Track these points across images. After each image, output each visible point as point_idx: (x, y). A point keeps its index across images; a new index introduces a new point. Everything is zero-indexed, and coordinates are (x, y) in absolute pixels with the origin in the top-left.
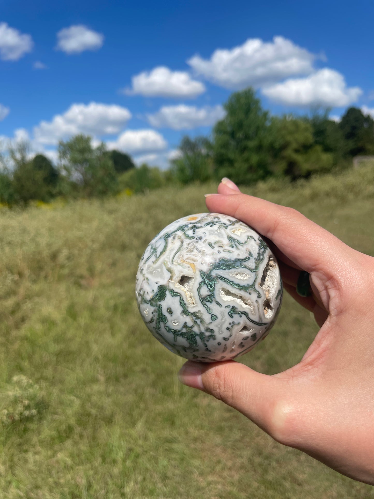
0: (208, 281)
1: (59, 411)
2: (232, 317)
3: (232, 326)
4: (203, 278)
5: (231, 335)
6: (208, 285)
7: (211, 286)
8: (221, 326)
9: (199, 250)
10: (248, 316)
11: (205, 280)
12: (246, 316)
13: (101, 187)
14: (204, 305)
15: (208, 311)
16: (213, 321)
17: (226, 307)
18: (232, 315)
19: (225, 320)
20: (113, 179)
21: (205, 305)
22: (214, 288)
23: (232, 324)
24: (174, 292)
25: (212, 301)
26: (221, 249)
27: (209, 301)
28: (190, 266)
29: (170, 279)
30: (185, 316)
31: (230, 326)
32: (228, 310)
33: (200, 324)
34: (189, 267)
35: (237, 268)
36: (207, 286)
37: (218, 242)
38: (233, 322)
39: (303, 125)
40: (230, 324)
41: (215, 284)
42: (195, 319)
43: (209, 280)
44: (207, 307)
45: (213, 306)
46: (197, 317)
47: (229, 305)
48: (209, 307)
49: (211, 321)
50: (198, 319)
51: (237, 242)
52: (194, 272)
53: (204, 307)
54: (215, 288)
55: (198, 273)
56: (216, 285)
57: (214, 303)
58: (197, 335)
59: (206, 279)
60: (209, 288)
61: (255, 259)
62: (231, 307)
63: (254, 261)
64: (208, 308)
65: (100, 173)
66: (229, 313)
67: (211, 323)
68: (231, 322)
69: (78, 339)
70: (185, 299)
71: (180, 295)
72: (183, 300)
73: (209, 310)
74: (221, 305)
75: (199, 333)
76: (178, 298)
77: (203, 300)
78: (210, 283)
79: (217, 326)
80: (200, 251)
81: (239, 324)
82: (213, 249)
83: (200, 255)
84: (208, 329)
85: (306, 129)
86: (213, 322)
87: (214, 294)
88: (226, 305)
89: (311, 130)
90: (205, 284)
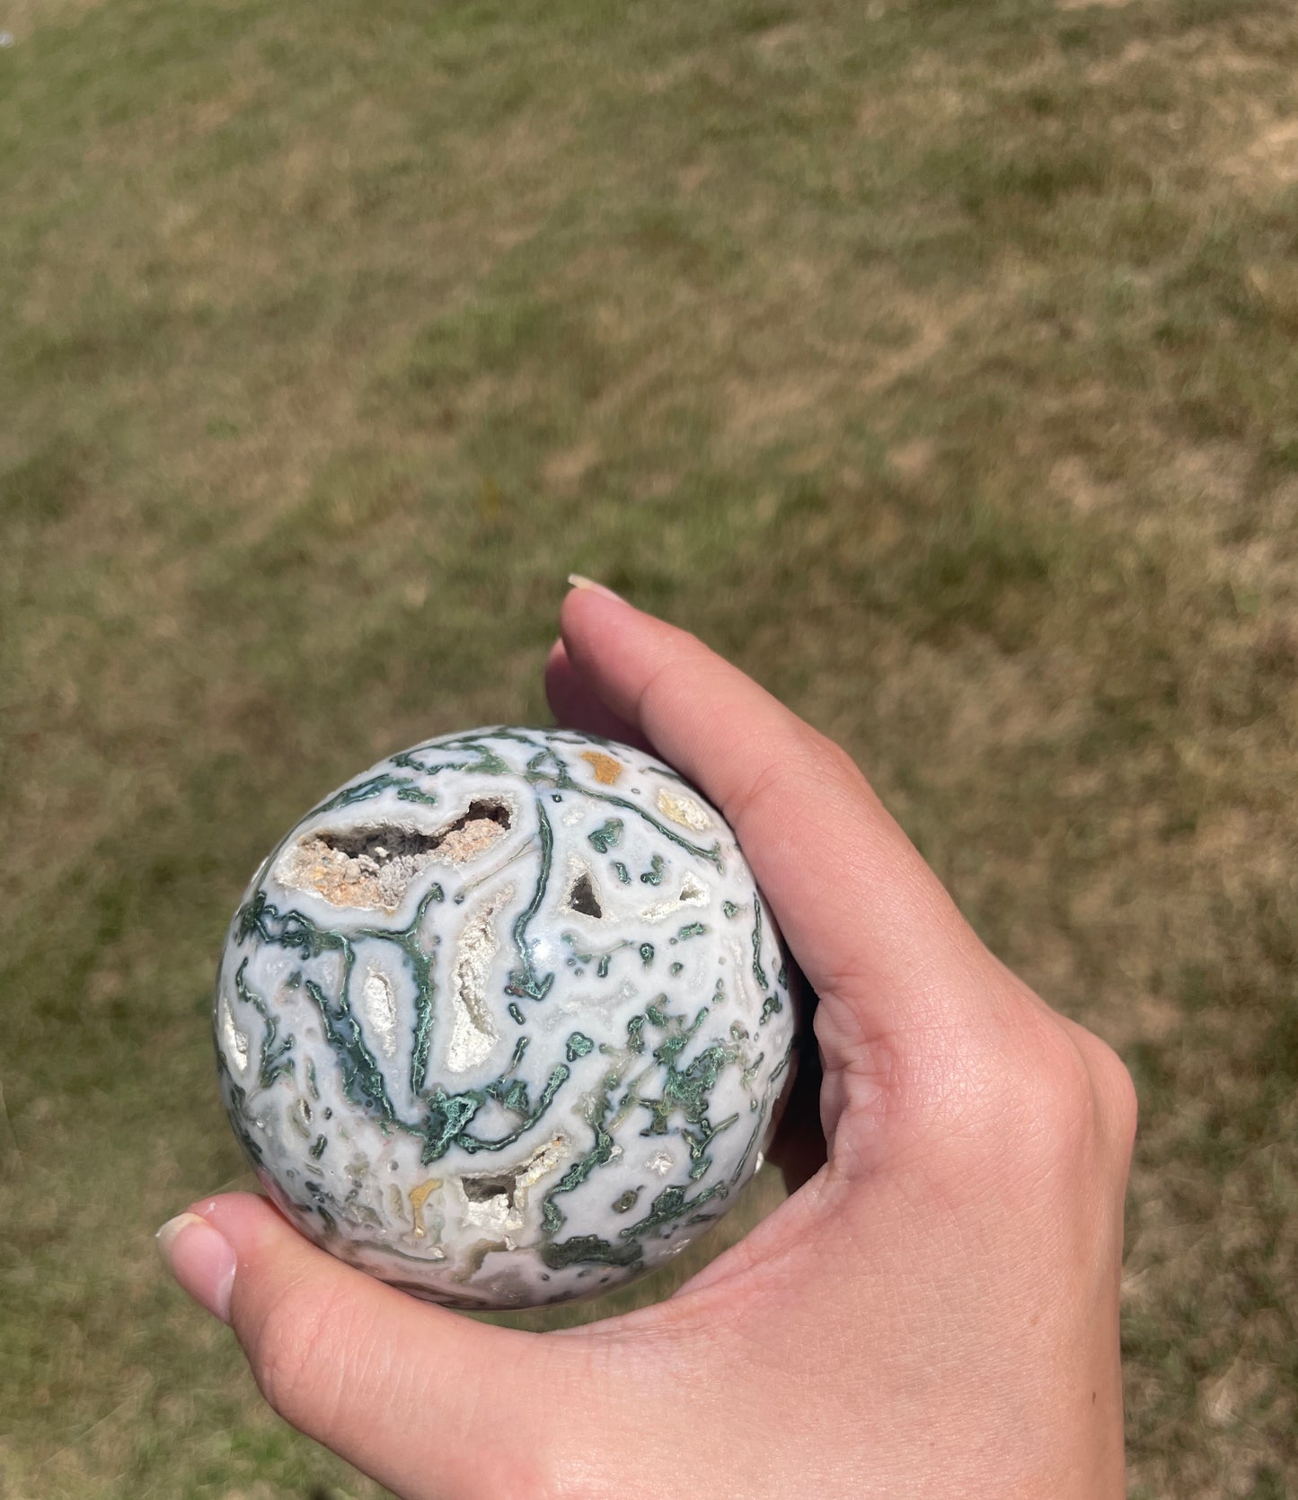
0: (448, 1127)
2: (549, 978)
3: (586, 960)
4: (446, 1148)
5: (626, 944)
6: (463, 1122)
7: (463, 1107)
8: (603, 1001)
9: (353, 1187)
10: (524, 914)
11: (449, 1140)
12: (529, 919)
14: (545, 1104)
15: (563, 1081)
16: (592, 1043)
17: (518, 1021)
18: (544, 983)
19: (572, 998)
21: (542, 1098)
22: (461, 1095)
23: (579, 964)
24: (547, 1221)
25: (515, 1082)
26: (318, 1108)
27: (523, 1093)
28: (425, 1205)
29: (506, 1250)
30: (615, 1151)
31: (591, 969)
32: (526, 1006)
33: (626, 1081)
34: (430, 1205)
35: (356, 1027)
36: (467, 1123)
37: (296, 1121)
38: (570, 962)
40: (578, 972)
41: (449, 1098)
42: (612, 1110)
43: (443, 1123)
44: (549, 1091)
45: (535, 1073)
46: (604, 1105)
47: (508, 1013)
48: (545, 1085)
49: (596, 1051)
50: (609, 1102)
51: (270, 1045)
52: (438, 1184)
53: (551, 1102)
54: (462, 1090)
55: (436, 1170)
56: (452, 1092)
57: (522, 1073)
58: (672, 1069)
59: (446, 1136)
60: (475, 1112)
61: (304, 958)
62: (514, 999)
63: (312, 963)
64: (549, 1085)
66: (540, 996)
67: (604, 1049)
68: (570, 972)
70: (556, 1178)
71: (549, 1198)
72: (562, 1182)
73: (559, 1079)
74: (518, 1045)
75: (663, 1071)
76: (558, 1200)
77: (530, 1114)
78: (451, 1116)
79: (608, 1020)
80: (358, 1184)
81: (567, 938)
82: (325, 1142)
83: (368, 1182)
84: (636, 1046)
86: (597, 1044)
87: (489, 1087)
88: (512, 1021)
90: (467, 1131)
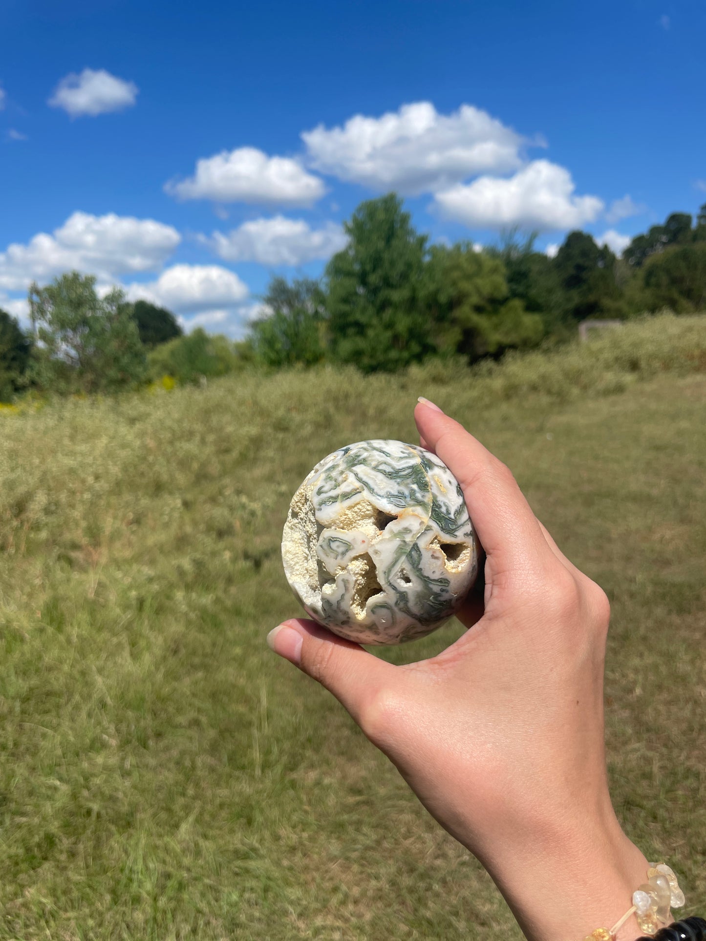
1: (29, 808)
13: (113, 373)
20: (138, 356)
39: (489, 264)
65: (113, 346)
69: (66, 668)
85: (494, 270)
89: (504, 270)
